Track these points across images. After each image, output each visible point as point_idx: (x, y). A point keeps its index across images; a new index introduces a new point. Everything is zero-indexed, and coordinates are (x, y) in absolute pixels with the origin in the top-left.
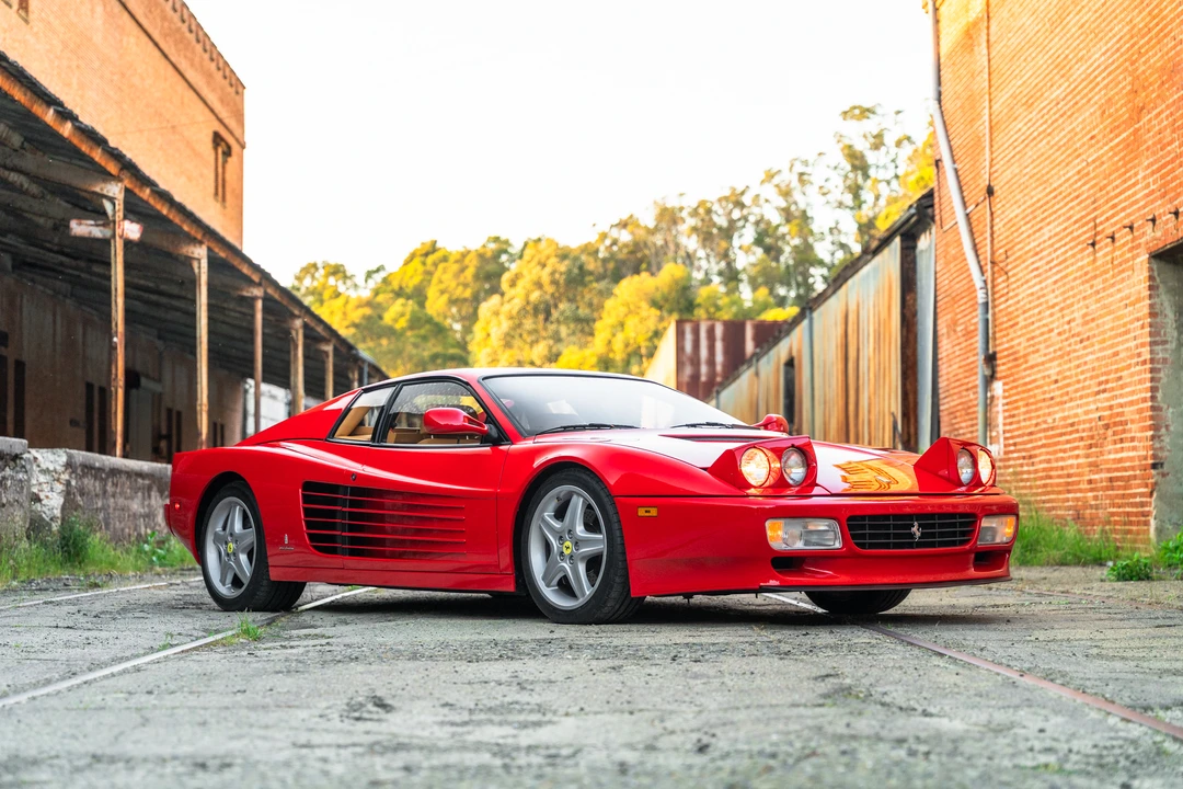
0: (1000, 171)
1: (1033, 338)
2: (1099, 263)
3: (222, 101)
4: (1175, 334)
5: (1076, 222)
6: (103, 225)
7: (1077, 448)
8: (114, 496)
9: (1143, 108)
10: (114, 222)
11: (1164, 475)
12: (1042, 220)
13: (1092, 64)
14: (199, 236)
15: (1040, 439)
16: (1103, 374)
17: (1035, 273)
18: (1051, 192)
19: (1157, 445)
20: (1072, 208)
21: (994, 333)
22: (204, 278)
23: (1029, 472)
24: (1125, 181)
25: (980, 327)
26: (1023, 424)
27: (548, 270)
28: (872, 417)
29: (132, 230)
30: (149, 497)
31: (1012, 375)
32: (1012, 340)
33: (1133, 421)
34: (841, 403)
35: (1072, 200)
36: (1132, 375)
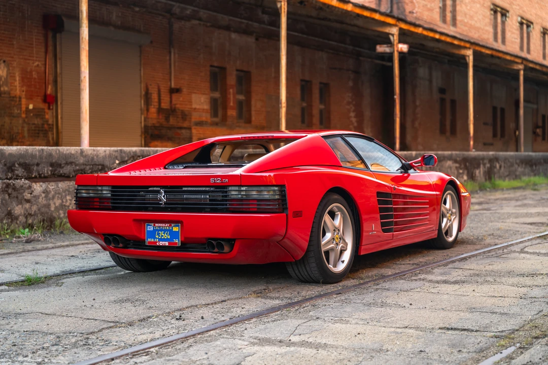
6: (390, 47)
10: (394, 45)
14: (466, 46)
29: (404, 47)
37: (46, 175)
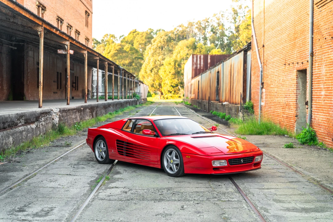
0: (266, 42)
1: (272, 81)
2: (286, 69)
3: (87, 3)
4: (302, 88)
5: (282, 58)
6: (65, 51)
7: (280, 108)
8: (69, 115)
9: (296, 38)
10: (68, 50)
11: (298, 118)
12: (275, 56)
13: (286, 25)
14: (85, 49)
15: (272, 104)
16: (286, 93)
17: (273, 67)
18: (276, 50)
19: (297, 112)
20: (281, 55)
21: (263, 78)
22: (86, 58)
23: (270, 110)
24: (292, 53)
25: (260, 76)
26: (269, 100)
27: (162, 38)
28: (236, 90)
29: (72, 52)
30: (76, 113)
31: (267, 88)
32: (267, 80)
33: (292, 105)
34: (230, 85)
35: (281, 53)
36: (292, 95)
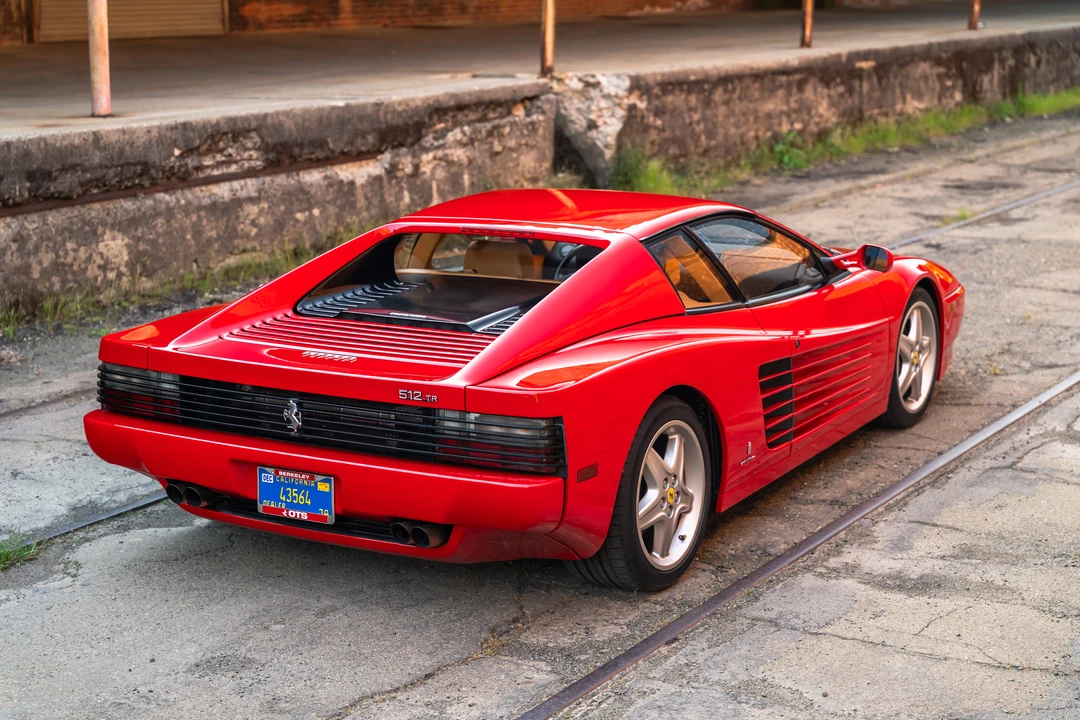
8: (726, 103)
30: (801, 90)
37: (18, 200)
